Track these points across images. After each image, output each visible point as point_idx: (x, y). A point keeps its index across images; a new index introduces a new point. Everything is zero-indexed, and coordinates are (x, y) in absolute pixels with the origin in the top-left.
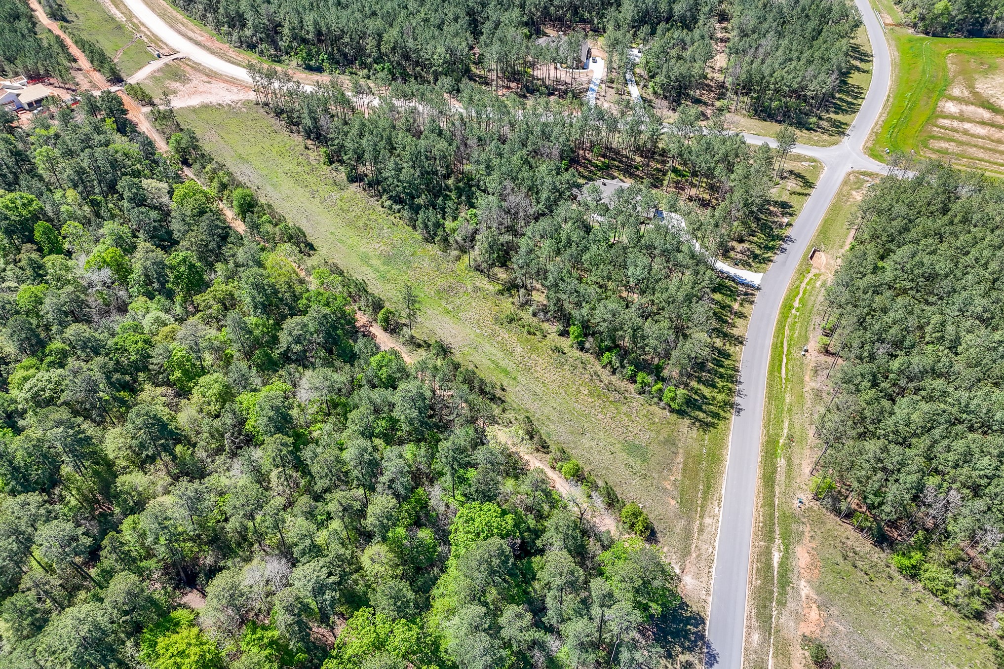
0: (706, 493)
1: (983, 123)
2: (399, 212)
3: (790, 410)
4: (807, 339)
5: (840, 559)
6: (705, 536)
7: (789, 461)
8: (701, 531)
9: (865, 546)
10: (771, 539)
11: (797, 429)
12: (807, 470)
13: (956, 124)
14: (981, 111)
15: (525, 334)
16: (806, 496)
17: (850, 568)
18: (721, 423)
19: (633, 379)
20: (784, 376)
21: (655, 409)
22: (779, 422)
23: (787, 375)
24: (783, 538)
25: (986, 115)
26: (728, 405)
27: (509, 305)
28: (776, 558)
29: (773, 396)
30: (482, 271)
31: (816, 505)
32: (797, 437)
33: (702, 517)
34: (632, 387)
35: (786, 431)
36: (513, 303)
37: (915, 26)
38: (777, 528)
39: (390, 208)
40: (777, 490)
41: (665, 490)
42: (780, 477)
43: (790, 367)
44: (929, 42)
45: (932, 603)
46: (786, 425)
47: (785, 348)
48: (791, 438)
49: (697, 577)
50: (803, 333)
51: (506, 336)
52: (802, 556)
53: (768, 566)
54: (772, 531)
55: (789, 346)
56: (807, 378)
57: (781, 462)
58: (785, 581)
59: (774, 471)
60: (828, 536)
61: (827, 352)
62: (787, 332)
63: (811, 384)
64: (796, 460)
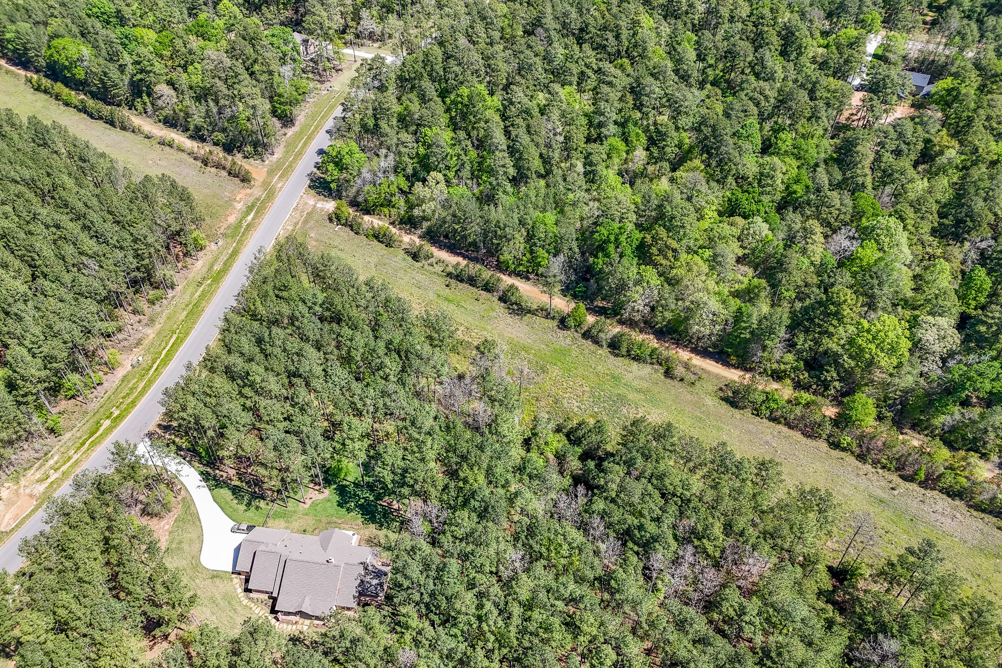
3: (187, 305)
4: (125, 379)
6: (295, 221)
8: (296, 224)
10: (248, 225)
11: (191, 289)
12: (199, 264)
20: (175, 336)
22: (202, 296)
23: (171, 336)
24: (241, 227)
28: (250, 218)
32: (194, 284)
33: (294, 230)
35: (201, 289)
38: (243, 229)
40: (230, 251)
41: (317, 241)
43: (163, 344)
46: (198, 294)
47: (155, 366)
48: (200, 284)
49: (306, 204)
50: (123, 385)
52: (232, 219)
53: (257, 213)
54: (246, 230)
55: (151, 367)
58: (250, 209)
59: (225, 264)
62: (141, 385)
64: (205, 269)
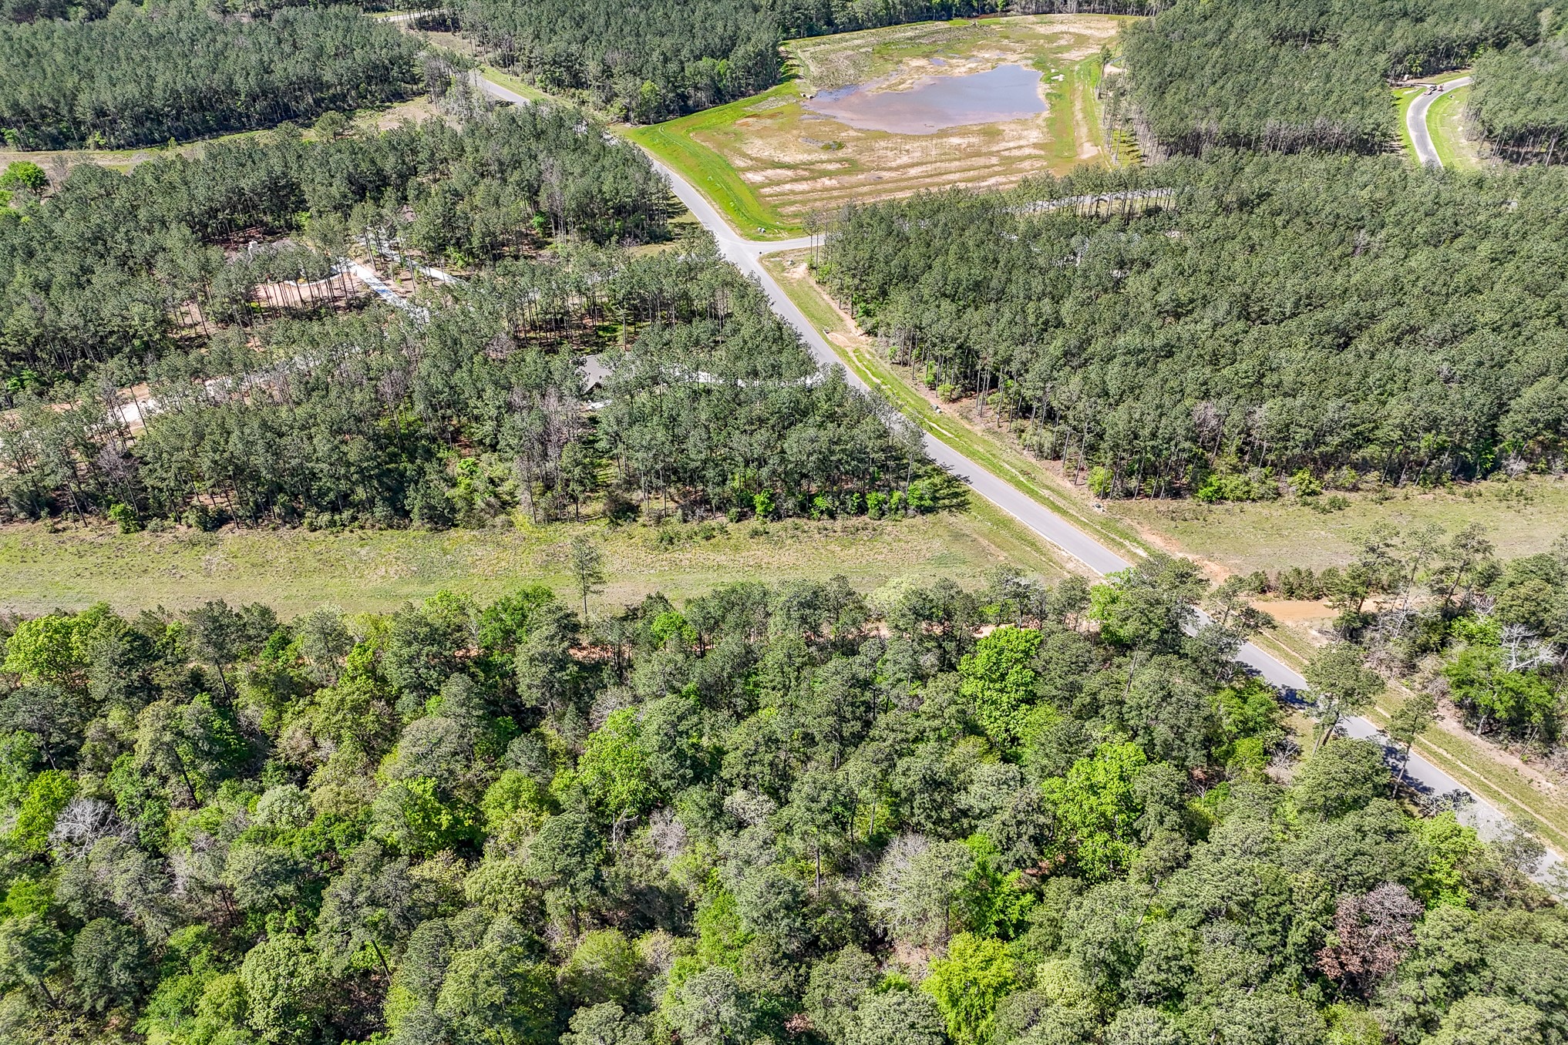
0: (1038, 550)
1: (793, 181)
2: (354, 519)
3: (993, 455)
4: (924, 400)
5: (1173, 524)
7: (1048, 488)
9: (1174, 504)
10: (1122, 545)
11: (1018, 464)
12: (1068, 485)
13: (777, 189)
14: (779, 171)
15: (704, 542)
16: (1094, 501)
17: (1185, 524)
18: (969, 497)
19: (862, 510)
20: (950, 435)
21: (907, 521)
22: (1001, 468)
23: (951, 433)
24: (1126, 538)
25: (790, 173)
26: (951, 481)
27: (643, 530)
29: (972, 454)
30: (557, 520)
31: (1108, 502)
32: (1027, 470)
34: (865, 518)
35: (1013, 471)
36: (644, 526)
37: (627, 119)
38: (1113, 536)
39: (332, 523)
40: (1073, 512)
42: (1061, 503)
43: (945, 427)
44: (659, 128)
45: (1248, 505)
46: (1007, 466)
47: (920, 416)
48: (1024, 473)
50: (915, 398)
51: (689, 556)
52: (1153, 540)
54: (1113, 540)
55: (920, 412)
56: (968, 427)
57: (1046, 493)
60: (1147, 515)
61: (954, 401)
63: (978, 429)
64: (1051, 484)
